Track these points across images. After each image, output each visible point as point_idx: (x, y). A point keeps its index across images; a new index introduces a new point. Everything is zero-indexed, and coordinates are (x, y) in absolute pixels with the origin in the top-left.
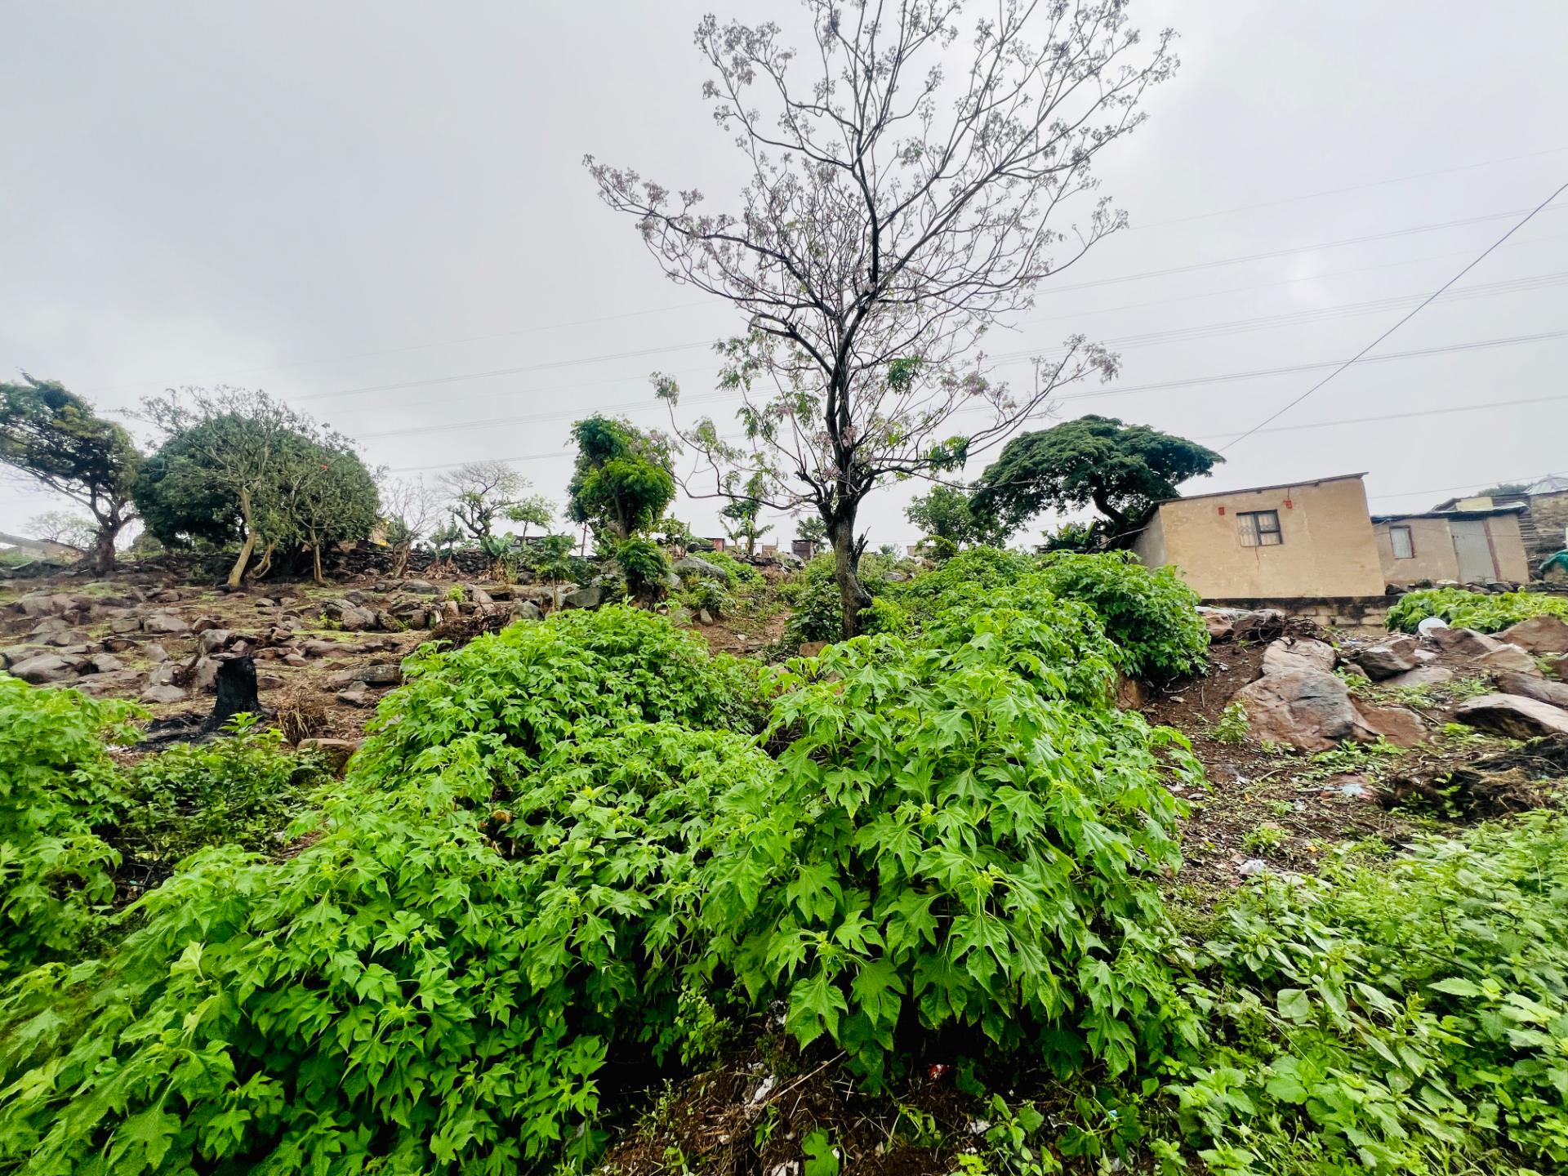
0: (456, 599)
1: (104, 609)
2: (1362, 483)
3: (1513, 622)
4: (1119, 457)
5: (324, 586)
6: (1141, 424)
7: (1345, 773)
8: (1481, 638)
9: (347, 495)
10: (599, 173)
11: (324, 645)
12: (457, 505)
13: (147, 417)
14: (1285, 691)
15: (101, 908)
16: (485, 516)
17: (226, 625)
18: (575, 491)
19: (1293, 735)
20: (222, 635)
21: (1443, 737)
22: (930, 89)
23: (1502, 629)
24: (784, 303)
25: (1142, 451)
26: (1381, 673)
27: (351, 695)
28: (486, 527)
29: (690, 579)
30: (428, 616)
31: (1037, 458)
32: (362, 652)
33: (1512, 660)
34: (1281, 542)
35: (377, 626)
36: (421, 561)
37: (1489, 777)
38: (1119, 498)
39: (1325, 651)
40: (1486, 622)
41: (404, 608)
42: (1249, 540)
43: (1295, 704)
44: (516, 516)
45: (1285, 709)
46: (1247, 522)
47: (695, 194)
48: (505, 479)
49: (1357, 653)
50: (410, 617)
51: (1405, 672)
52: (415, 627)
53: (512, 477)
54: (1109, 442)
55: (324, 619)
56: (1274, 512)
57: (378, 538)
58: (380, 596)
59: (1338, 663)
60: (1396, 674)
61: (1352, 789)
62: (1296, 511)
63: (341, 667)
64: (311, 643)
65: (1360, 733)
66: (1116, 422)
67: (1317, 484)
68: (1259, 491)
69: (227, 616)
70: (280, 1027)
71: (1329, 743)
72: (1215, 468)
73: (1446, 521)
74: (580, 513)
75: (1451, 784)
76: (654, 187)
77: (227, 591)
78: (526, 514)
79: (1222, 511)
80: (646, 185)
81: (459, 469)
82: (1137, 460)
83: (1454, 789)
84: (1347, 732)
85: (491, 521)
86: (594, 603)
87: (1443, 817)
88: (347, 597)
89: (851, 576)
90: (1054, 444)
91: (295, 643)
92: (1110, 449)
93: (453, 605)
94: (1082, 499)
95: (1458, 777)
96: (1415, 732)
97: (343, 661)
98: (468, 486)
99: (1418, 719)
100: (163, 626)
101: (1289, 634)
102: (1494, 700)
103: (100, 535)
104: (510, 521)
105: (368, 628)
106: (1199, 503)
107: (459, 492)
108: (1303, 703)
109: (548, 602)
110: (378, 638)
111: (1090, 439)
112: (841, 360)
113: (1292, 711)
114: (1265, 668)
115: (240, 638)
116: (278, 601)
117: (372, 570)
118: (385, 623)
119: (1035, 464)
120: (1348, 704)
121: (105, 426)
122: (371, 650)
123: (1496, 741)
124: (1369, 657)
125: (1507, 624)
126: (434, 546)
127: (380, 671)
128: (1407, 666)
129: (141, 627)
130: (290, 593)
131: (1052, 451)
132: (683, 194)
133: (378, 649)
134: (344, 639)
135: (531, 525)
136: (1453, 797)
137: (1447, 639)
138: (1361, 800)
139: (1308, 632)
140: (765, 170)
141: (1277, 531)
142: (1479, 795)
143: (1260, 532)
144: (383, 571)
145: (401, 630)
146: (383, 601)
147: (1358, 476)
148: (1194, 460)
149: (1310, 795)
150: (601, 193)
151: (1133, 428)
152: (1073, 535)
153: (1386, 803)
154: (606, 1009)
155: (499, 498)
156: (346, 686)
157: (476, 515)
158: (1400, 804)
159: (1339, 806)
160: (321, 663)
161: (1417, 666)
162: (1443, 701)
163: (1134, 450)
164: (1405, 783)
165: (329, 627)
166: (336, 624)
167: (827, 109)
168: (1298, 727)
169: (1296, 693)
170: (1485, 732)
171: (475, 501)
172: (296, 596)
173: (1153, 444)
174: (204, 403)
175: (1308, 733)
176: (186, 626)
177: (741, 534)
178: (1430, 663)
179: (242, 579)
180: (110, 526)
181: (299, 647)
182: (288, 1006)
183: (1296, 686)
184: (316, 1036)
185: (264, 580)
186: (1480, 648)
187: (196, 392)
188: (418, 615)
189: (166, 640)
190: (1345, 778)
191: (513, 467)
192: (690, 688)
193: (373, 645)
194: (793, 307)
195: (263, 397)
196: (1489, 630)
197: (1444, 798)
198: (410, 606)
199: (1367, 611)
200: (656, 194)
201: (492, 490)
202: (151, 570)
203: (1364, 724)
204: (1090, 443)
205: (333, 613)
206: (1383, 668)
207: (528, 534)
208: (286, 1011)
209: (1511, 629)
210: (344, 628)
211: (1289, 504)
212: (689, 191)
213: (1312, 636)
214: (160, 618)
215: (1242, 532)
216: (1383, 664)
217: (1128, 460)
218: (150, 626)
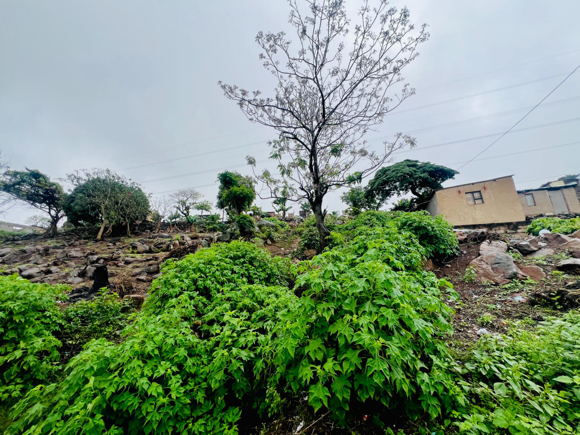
0: (178, 240)
1: (54, 250)
2: (512, 180)
3: (575, 230)
4: (419, 174)
5: (131, 237)
6: (426, 162)
7: (515, 292)
8: (564, 236)
9: (138, 204)
10: (224, 87)
11: (131, 259)
12: (177, 205)
13: (68, 181)
14: (489, 261)
15: (55, 363)
16: (187, 208)
17: (96, 254)
18: (220, 197)
19: (494, 278)
20: (95, 257)
21: (553, 276)
22: (340, 51)
23: (572, 232)
24: (292, 127)
25: (427, 171)
26: (526, 252)
27: (141, 277)
28: (188, 213)
29: (263, 228)
30: (168, 246)
31: (388, 177)
32: (145, 261)
33: (577, 244)
34: (483, 202)
35: (150, 251)
36: (165, 226)
37: (571, 292)
38: (420, 189)
39: (503, 245)
40: (565, 230)
41: (160, 244)
42: (471, 202)
43: (493, 266)
44: (198, 208)
45: (490, 268)
46: (470, 196)
47: (258, 92)
48: (194, 195)
49: (516, 245)
50: (162, 247)
51: (535, 251)
52: (163, 251)
53: (196, 194)
54: (414, 169)
55: (131, 250)
56: (480, 192)
57: (149, 218)
58: (151, 240)
59: (509, 249)
60: (532, 252)
61: (519, 298)
62: (488, 191)
63: (137, 267)
64: (127, 259)
65: (519, 276)
66: (417, 161)
67: (495, 180)
68: (473, 184)
69: (97, 250)
70: (121, 408)
71: (508, 281)
72: (456, 176)
73: (546, 191)
74: (221, 205)
75: (557, 295)
76: (243, 91)
77: (97, 241)
78: (202, 207)
79: (459, 192)
80: (240, 90)
81: (177, 192)
82: (425, 175)
83: (558, 297)
84: (515, 276)
85: (190, 210)
86: (228, 239)
87: (555, 308)
88: (139, 241)
89: (322, 224)
90: (394, 171)
91: (121, 259)
92: (415, 171)
93: (177, 242)
94: (406, 190)
95: (559, 292)
96: (541, 275)
97: (138, 265)
98: (181, 198)
99: (542, 270)
100: (75, 255)
101: (489, 239)
102: (571, 261)
103: (52, 223)
104: (196, 210)
105: (146, 252)
106: (451, 190)
107: (177, 200)
108: (496, 265)
109: (211, 240)
110: (150, 256)
111: (407, 168)
112: (314, 146)
113: (493, 269)
114: (481, 252)
115: (101, 258)
116: (114, 244)
117: (148, 231)
118: (153, 250)
119: (388, 179)
120: (514, 265)
121: (54, 184)
122: (148, 260)
123: (573, 277)
124: (521, 246)
125: (573, 230)
126: (169, 220)
127: (151, 268)
128: (536, 249)
129: (67, 256)
130: (119, 241)
131: (394, 173)
132: (254, 92)
133: (151, 260)
134: (138, 257)
135: (204, 211)
136: (558, 300)
137: (550, 237)
138: (522, 303)
139: (496, 238)
140: (282, 81)
141: (481, 198)
142: (568, 299)
143: (475, 199)
144: (152, 231)
145: (159, 252)
146: (152, 242)
147: (511, 176)
148: (447, 174)
149: (502, 301)
150: (225, 94)
151: (423, 163)
152: (404, 204)
153: (532, 303)
154: (239, 396)
155: (192, 202)
156: (140, 274)
157: (184, 208)
158: (537, 304)
159: (514, 306)
160: (130, 266)
161: (540, 249)
162: (551, 262)
163: (424, 171)
164: (538, 296)
165: (133, 253)
166: (135, 251)
167: (304, 60)
168: (495, 275)
169: (493, 262)
170: (569, 274)
171: (184, 203)
172: (121, 242)
173: (431, 169)
174: (88, 175)
175: (500, 277)
176: (82, 255)
177: (280, 210)
178: (545, 247)
179: (102, 236)
180: (55, 220)
181: (122, 261)
182: (124, 400)
183: (493, 259)
184: (134, 411)
185: (109, 236)
186: (564, 241)
187: (85, 171)
188: (164, 246)
189: (76, 260)
190: (515, 294)
191: (197, 190)
192: (264, 270)
193: (149, 258)
194: (295, 128)
195: (108, 171)
196: (566, 233)
197: (555, 301)
198: (162, 243)
199: (519, 227)
200: (244, 93)
201: (190, 199)
202: (70, 234)
203: (521, 272)
204: (407, 170)
205: (134, 247)
206: (526, 250)
207: (203, 214)
208: (123, 401)
209: (575, 232)
210: (138, 253)
211: (485, 188)
212: (256, 91)
213: (498, 239)
214: (73, 252)
215: (468, 199)
216: (526, 248)
217: (422, 175)
218: (70, 256)
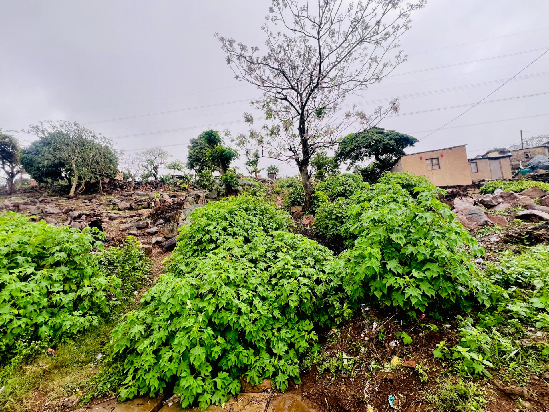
0: (158, 197)
2: (465, 149)
4: (387, 141)
5: (104, 195)
6: (392, 130)
7: (489, 235)
8: (515, 194)
11: (115, 216)
12: (145, 164)
14: (464, 213)
16: (155, 168)
17: (75, 210)
18: (190, 157)
19: (469, 226)
20: (76, 214)
21: (514, 223)
22: (349, 11)
23: (521, 191)
25: (394, 139)
26: (489, 206)
27: (132, 232)
28: (156, 172)
29: (245, 187)
30: (149, 204)
31: (359, 142)
32: (129, 217)
33: (527, 200)
34: (440, 168)
35: (131, 208)
36: (138, 185)
37: (536, 232)
38: (382, 155)
39: (471, 200)
40: (515, 190)
41: (140, 201)
42: (430, 168)
43: (468, 216)
44: (171, 167)
45: (465, 218)
46: (429, 162)
47: (256, 48)
48: (162, 154)
49: (481, 201)
50: (143, 204)
51: (496, 205)
52: (144, 208)
53: (165, 153)
54: (382, 136)
55: (111, 207)
56: (438, 158)
57: (119, 177)
58: (129, 197)
59: (475, 204)
60: (493, 206)
61: (493, 239)
62: (444, 158)
63: (123, 223)
64: (110, 215)
65: (489, 223)
66: (383, 129)
67: (451, 149)
68: (433, 151)
69: (74, 207)
71: (481, 227)
72: (416, 144)
73: (487, 160)
74: (191, 166)
75: (526, 235)
76: (242, 45)
77: (69, 198)
78: (173, 167)
79: (421, 158)
80: (239, 45)
81: (144, 150)
82: (392, 142)
84: (486, 224)
85: (158, 170)
86: (216, 196)
87: (524, 244)
88: (117, 198)
89: (308, 183)
90: (364, 137)
91: (104, 215)
92: (383, 138)
93: (158, 200)
94: (370, 156)
95: (528, 233)
96: (505, 223)
97: (123, 221)
98: (148, 157)
99: (505, 219)
100: (52, 211)
101: (459, 196)
102: (526, 212)
104: (168, 169)
105: (128, 209)
106: (414, 156)
107: (145, 159)
108: (470, 216)
110: (133, 213)
111: (377, 135)
112: (302, 108)
113: (467, 218)
114: (455, 206)
115: (83, 214)
116: (90, 201)
117: (118, 189)
118: (134, 207)
119: (359, 144)
120: (485, 215)
122: (132, 217)
123: (530, 224)
124: (484, 201)
126: (141, 179)
127: (141, 223)
128: (496, 204)
129: (43, 212)
130: (95, 198)
131: (364, 139)
132: (252, 48)
133: (134, 216)
134: (121, 213)
136: (526, 238)
137: (505, 195)
138: (497, 242)
139: (465, 195)
140: (271, 39)
141: (439, 164)
142: (535, 237)
143: (433, 165)
144: (122, 189)
145: (140, 209)
146: (130, 199)
147: (464, 146)
148: (408, 141)
149: (482, 241)
150: (223, 47)
151: (389, 131)
152: (367, 168)
153: (506, 242)
154: (309, 312)
155: (160, 161)
156: (129, 229)
157: (152, 168)
158: (510, 242)
159: (491, 244)
160: (116, 222)
161: (499, 203)
162: (510, 213)
163: (391, 139)
164: (511, 236)
165: (114, 209)
166: (116, 208)
167: (307, 17)
168: (470, 223)
169: (468, 213)
170: (525, 221)
171: (152, 163)
172: (97, 199)
173: (397, 137)
174: (54, 127)
175: (473, 225)
176: (60, 211)
177: (253, 171)
178: (502, 203)
179: (75, 193)
180: (12, 175)
181: (106, 217)
183: (467, 211)
184: (234, 323)
185: (82, 194)
186: (516, 198)
188: (145, 204)
189: (54, 216)
190: (490, 236)
191: (165, 149)
193: (132, 215)
194: (283, 89)
196: (516, 192)
197: (524, 239)
198: (142, 201)
200: (243, 48)
201: (157, 158)
202: (30, 192)
203: (490, 221)
204: (377, 137)
205: (115, 205)
207: (175, 174)
208: (222, 317)
209: (524, 191)
210: (119, 209)
211: (442, 156)
212: (254, 47)
214: (49, 208)
215: (427, 165)
216: (489, 203)
217: (390, 142)
218: (46, 212)
